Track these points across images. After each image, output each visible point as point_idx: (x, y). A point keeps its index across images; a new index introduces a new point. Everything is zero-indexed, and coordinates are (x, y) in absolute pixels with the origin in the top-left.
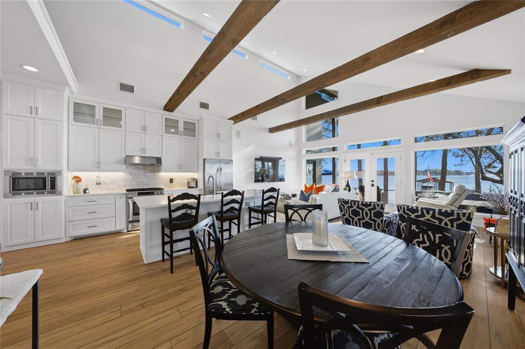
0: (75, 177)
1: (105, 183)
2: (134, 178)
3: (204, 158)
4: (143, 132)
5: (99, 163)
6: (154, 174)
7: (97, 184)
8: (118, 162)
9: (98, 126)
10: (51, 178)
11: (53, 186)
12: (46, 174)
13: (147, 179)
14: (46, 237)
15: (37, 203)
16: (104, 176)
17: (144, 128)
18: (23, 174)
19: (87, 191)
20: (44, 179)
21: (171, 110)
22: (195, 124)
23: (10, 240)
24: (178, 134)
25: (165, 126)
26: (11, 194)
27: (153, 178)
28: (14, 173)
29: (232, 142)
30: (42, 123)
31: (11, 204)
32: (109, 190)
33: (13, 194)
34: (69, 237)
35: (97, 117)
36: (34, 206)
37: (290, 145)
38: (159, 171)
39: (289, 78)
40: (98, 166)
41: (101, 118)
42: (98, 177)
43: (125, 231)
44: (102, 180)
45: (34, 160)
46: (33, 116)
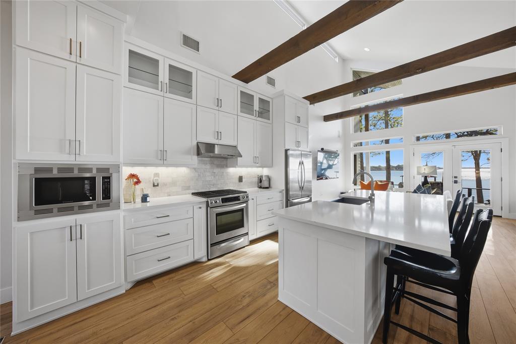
0: (132, 176)
1: (165, 185)
2: (199, 176)
3: (287, 147)
4: (217, 108)
5: (163, 152)
6: (222, 170)
7: (154, 186)
8: (188, 152)
9: (162, 94)
10: (104, 178)
11: (107, 194)
12: (94, 171)
13: (214, 177)
14: (96, 289)
15: (81, 225)
16: (165, 173)
17: (219, 102)
18: (55, 172)
19: (148, 199)
20: (93, 180)
21: (247, 81)
22: (269, 102)
23: (32, 307)
24: (253, 115)
25: (241, 102)
26: (33, 212)
27: (221, 176)
28: (37, 170)
29: (308, 128)
30: (87, 74)
31: (32, 233)
32: (170, 195)
33: (38, 212)
34: (132, 282)
35: (161, 79)
36: (75, 234)
37: (339, 136)
38: (227, 166)
39: (337, 60)
40: (163, 158)
41: (167, 81)
42: (157, 175)
43: (205, 259)
44: (160, 180)
45: (74, 145)
46: (73, 58)
